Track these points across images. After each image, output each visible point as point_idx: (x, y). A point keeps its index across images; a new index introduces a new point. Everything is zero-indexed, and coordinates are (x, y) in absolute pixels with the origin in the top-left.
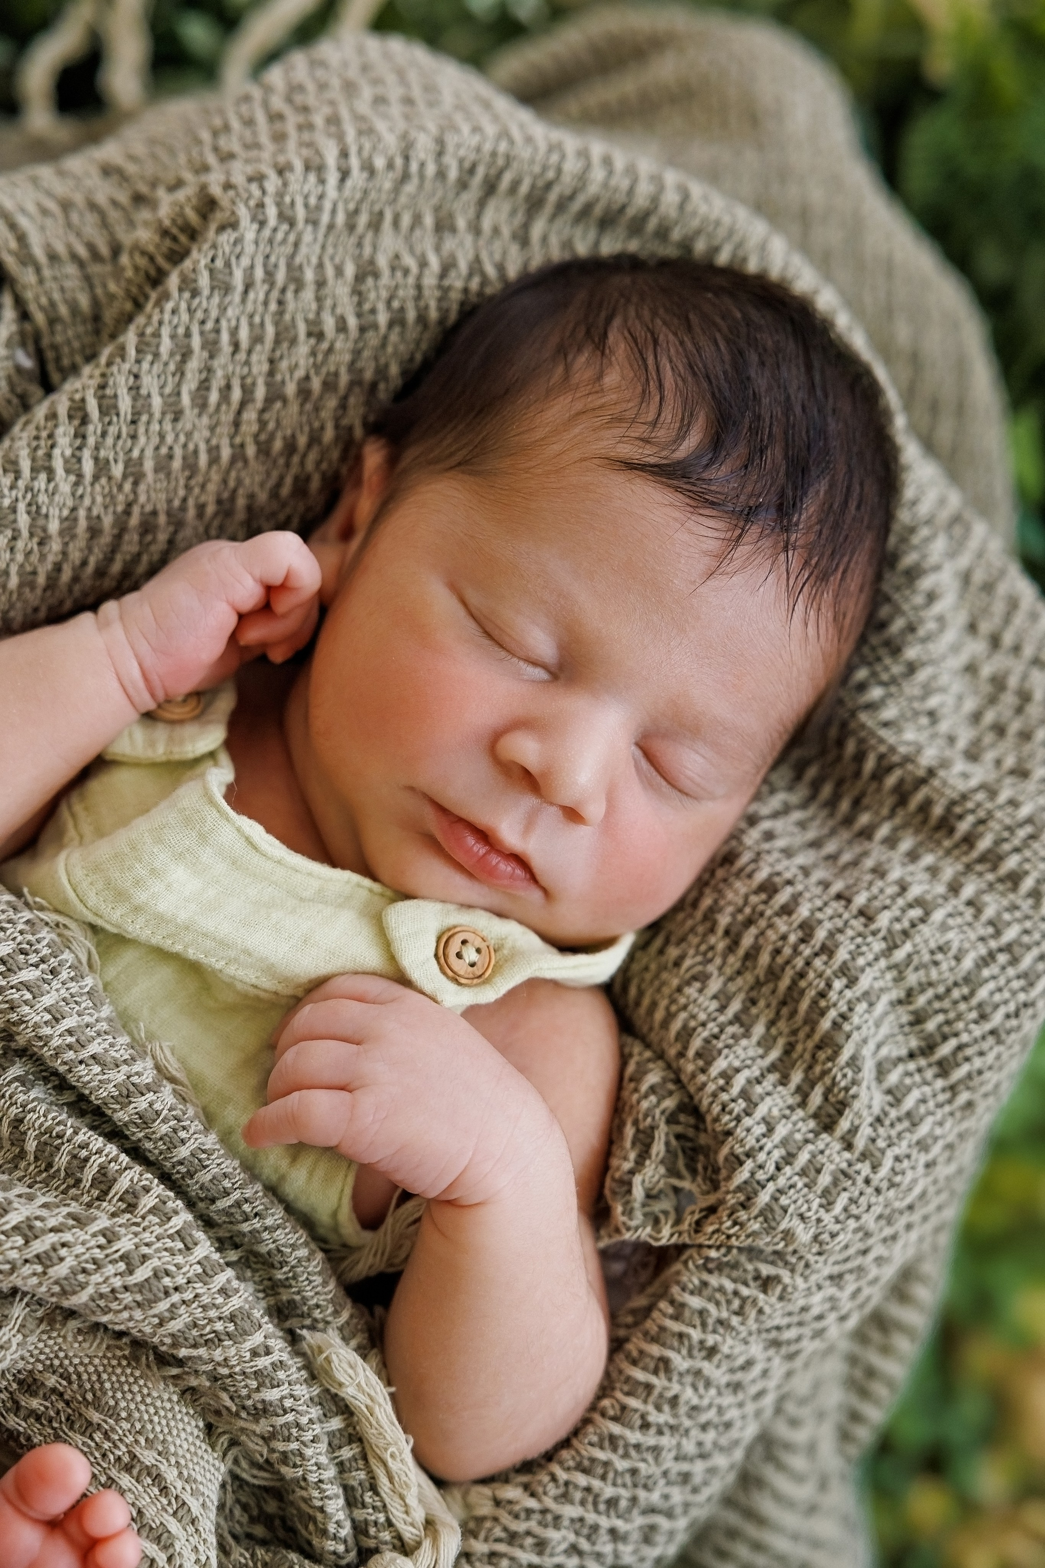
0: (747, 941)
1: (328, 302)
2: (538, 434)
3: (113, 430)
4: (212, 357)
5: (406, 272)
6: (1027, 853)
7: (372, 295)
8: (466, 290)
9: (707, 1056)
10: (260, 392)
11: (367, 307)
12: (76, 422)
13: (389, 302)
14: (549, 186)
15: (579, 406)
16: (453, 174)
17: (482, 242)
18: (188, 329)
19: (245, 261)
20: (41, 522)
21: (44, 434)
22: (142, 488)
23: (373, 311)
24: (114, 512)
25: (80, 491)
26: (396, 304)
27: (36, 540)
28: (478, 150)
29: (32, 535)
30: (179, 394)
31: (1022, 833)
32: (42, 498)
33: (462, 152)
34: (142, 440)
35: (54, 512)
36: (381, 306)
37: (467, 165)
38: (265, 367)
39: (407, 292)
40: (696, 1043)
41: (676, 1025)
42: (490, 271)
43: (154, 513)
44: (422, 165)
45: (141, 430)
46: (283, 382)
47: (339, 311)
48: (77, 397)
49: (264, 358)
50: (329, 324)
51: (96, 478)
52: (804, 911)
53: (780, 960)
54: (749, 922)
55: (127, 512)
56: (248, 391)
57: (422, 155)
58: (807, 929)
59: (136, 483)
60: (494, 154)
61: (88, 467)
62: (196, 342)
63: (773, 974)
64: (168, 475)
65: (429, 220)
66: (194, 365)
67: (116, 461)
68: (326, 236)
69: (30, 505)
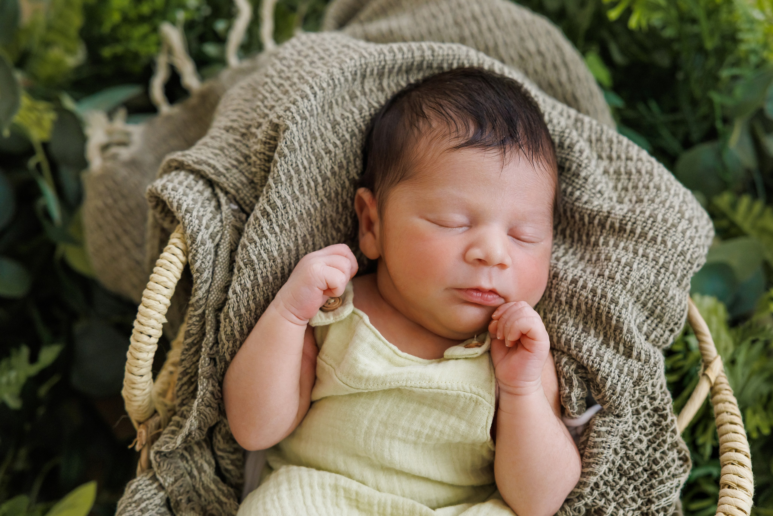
0: (575, 303)
1: (327, 140)
2: (422, 154)
3: (279, 214)
4: (299, 175)
5: (348, 118)
6: (655, 228)
7: (340, 131)
8: (371, 115)
9: (579, 346)
10: (320, 180)
11: (340, 135)
12: (266, 217)
13: (347, 130)
14: (384, 67)
15: (429, 139)
16: (350, 78)
17: (367, 97)
18: (288, 169)
19: (297, 138)
20: (271, 254)
21: (257, 226)
22: (297, 229)
23: (343, 136)
24: (292, 242)
25: (278, 239)
26: (350, 130)
27: (272, 261)
28: (355, 66)
29: (270, 260)
30: (294, 192)
31: (650, 222)
32: (267, 246)
33: (350, 69)
34: (290, 212)
35: (273, 249)
36: (345, 133)
37: (353, 73)
38: (317, 171)
39: (351, 124)
40: (573, 344)
41: (563, 340)
42: (376, 105)
43: (305, 236)
44: (339, 79)
45: (288, 209)
46: (325, 173)
47: (332, 141)
48: (262, 208)
49: (315, 168)
50: (331, 147)
51: (281, 232)
52: (590, 285)
53: (589, 306)
54: (572, 296)
55: (297, 240)
56: (315, 181)
57: (337, 76)
58: (594, 291)
59: (295, 228)
60: (361, 65)
61: (277, 229)
62: (292, 172)
63: (589, 311)
64: (304, 220)
65: (347, 97)
66: (295, 180)
67: (285, 223)
68: (317, 118)
69: (264, 250)
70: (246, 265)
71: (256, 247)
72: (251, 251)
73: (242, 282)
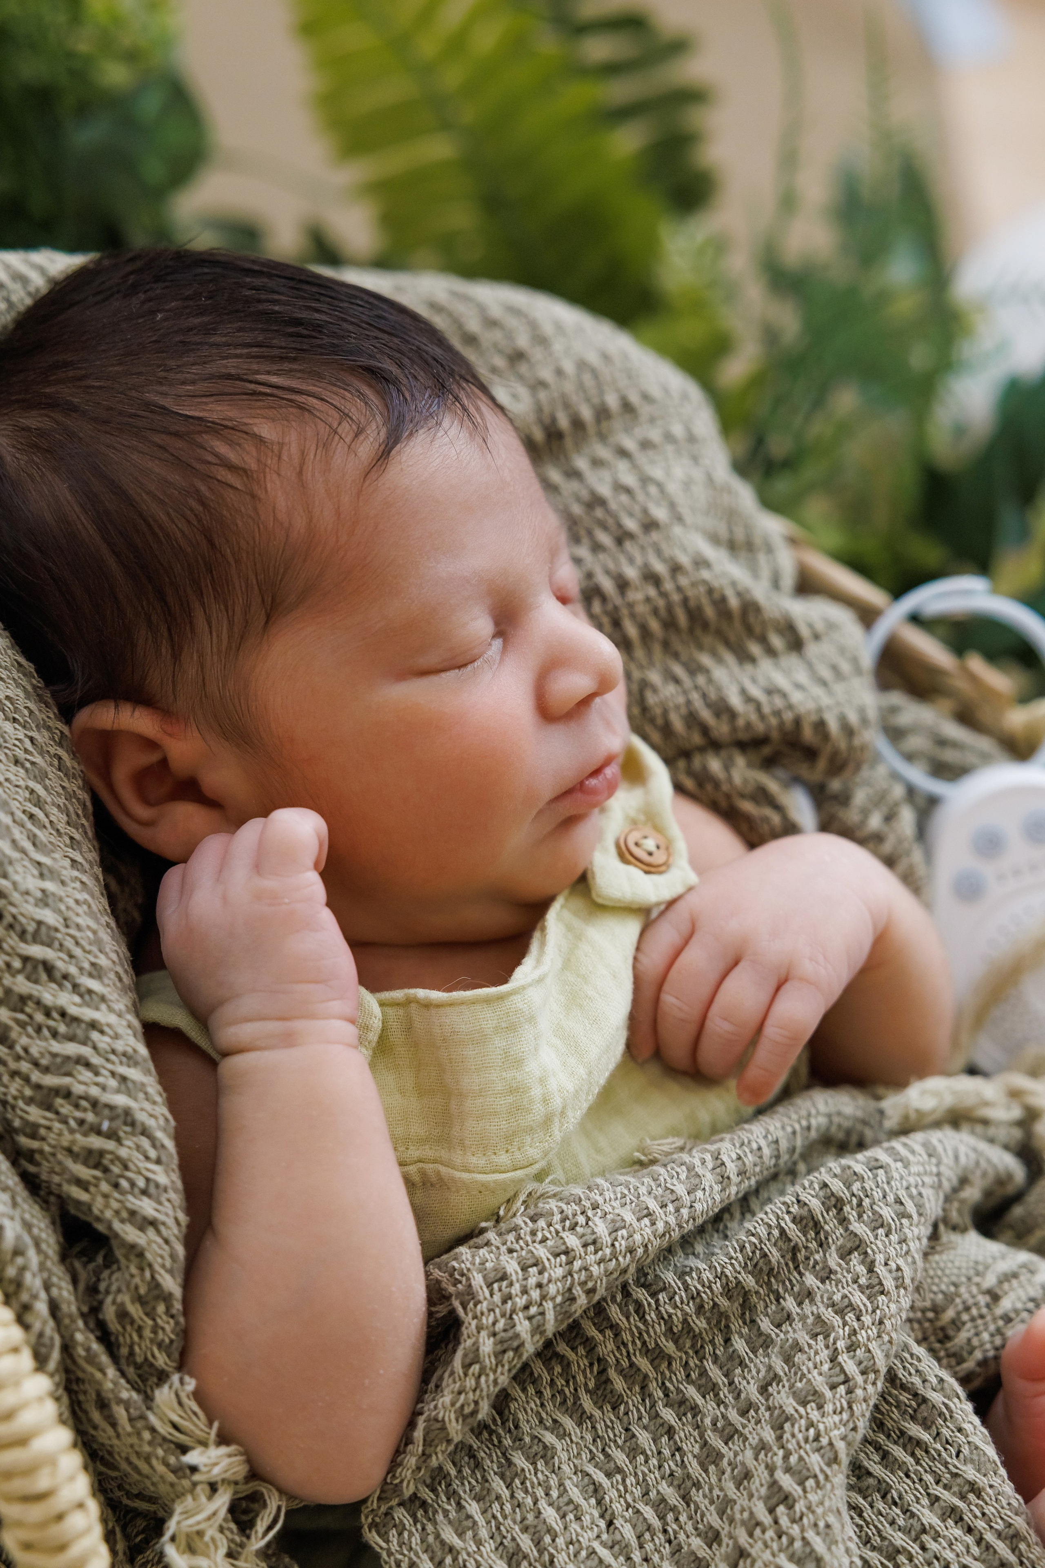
63: (669, 624)
70: (112, 1135)
71: (97, 1074)
72: (94, 1091)
73: (141, 1183)
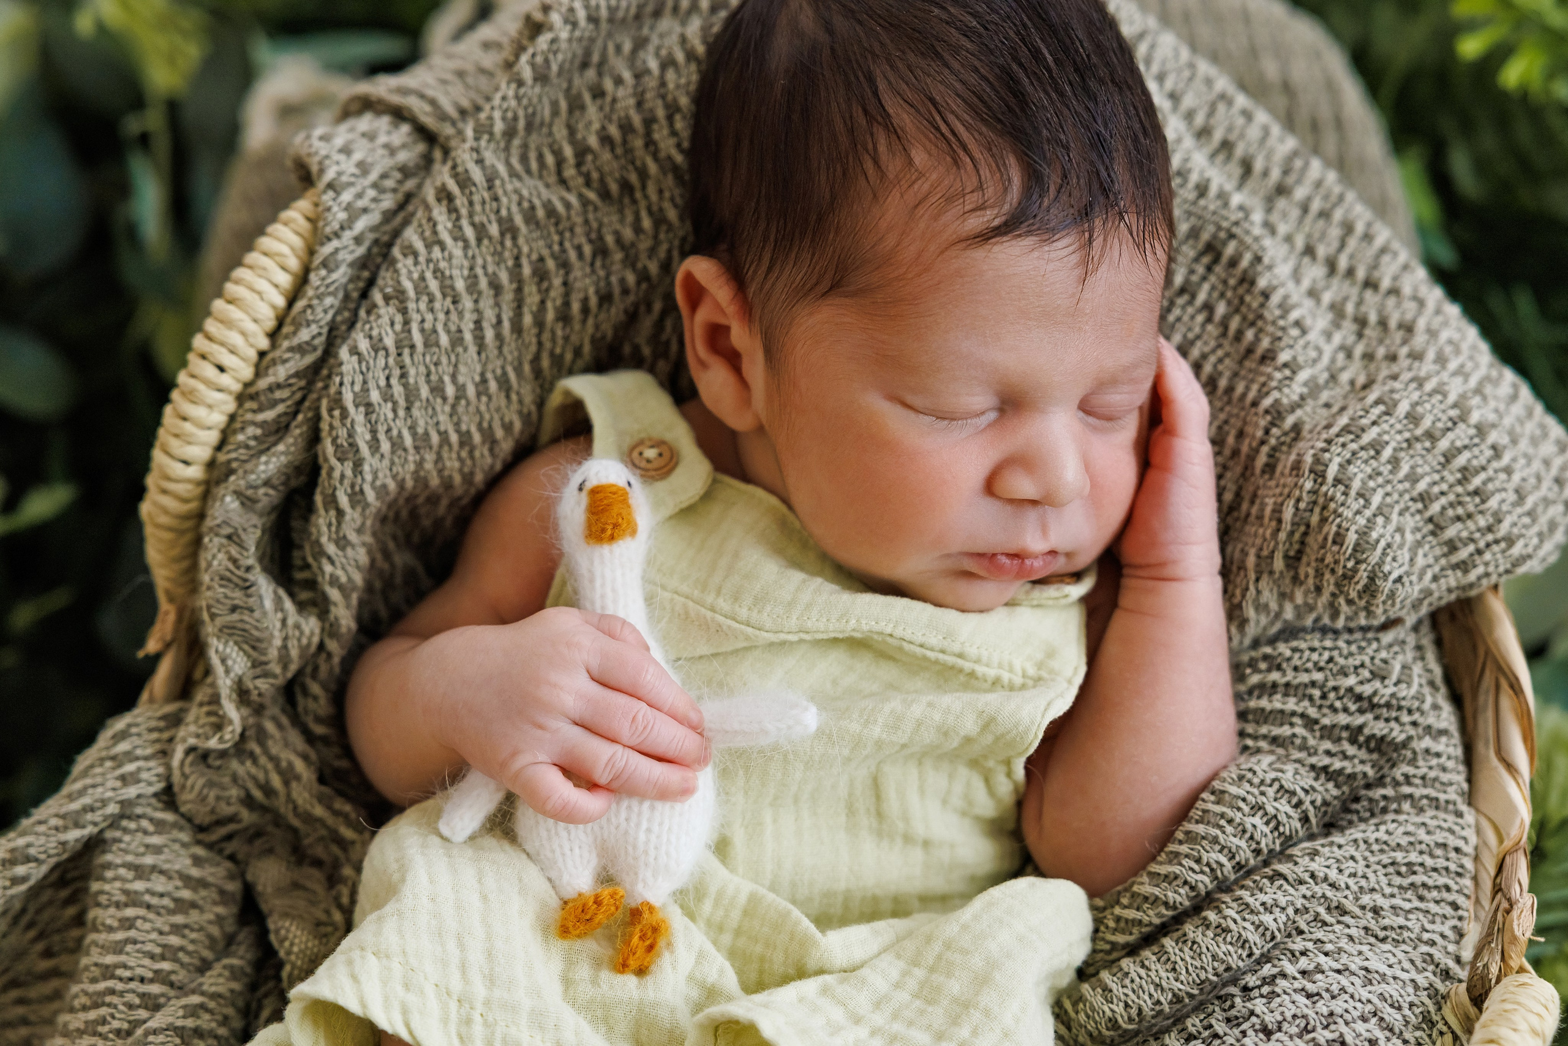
12: (446, 203)
18: (515, 113)
24: (507, 268)
25: (470, 253)
27: (449, 300)
32: (443, 265)
35: (456, 272)
51: (479, 240)
61: (469, 232)
